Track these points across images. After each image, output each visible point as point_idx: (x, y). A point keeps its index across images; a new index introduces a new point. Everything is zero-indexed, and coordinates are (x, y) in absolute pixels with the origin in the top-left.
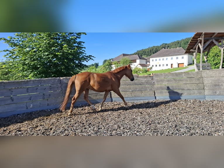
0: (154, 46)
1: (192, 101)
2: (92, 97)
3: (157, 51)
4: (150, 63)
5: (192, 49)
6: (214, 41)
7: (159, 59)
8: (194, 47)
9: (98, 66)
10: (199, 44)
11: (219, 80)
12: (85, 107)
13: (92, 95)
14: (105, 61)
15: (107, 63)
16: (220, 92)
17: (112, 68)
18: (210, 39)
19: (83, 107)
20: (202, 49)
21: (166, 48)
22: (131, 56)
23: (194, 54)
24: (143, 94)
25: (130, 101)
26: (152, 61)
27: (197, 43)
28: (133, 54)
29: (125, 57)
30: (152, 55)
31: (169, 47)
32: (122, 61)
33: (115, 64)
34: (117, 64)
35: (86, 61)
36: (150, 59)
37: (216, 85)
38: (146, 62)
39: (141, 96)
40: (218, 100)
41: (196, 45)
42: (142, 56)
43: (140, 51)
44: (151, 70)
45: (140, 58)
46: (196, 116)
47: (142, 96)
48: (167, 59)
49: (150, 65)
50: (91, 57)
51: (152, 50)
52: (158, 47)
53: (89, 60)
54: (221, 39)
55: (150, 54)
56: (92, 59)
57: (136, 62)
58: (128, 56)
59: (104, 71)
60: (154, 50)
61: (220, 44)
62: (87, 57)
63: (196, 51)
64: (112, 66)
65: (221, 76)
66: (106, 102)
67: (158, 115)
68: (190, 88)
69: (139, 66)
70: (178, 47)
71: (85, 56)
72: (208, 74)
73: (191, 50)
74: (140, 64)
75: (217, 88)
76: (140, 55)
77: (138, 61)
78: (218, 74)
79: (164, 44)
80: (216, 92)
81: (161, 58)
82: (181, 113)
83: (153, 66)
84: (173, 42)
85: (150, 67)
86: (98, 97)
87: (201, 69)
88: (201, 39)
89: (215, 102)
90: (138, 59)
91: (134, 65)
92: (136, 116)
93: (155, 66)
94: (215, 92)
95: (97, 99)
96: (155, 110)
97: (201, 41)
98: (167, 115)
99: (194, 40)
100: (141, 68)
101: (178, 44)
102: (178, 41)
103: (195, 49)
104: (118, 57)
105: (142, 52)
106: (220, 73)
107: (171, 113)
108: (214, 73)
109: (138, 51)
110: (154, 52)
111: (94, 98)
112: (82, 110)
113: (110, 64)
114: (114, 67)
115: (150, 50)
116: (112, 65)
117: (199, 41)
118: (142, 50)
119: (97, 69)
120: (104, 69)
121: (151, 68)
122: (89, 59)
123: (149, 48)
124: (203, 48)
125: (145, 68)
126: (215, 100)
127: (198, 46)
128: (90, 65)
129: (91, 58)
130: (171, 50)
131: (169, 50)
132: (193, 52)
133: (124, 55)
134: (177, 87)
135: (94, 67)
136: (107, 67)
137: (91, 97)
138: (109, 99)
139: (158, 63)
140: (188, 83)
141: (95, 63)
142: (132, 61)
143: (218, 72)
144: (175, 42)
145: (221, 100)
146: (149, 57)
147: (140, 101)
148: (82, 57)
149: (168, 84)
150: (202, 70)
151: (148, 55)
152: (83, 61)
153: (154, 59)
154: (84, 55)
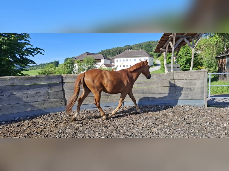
0: (118, 47)
1: (163, 106)
2: (37, 106)
3: (121, 52)
4: (114, 63)
5: (162, 47)
6: (185, 40)
7: (123, 60)
8: (164, 45)
9: (59, 64)
10: (170, 42)
11: (191, 83)
12: (24, 121)
13: (37, 103)
14: (67, 59)
15: (68, 61)
16: (192, 96)
17: (74, 67)
18: (181, 38)
19: (20, 121)
20: (173, 48)
21: (130, 49)
22: (96, 55)
23: (164, 53)
24: (108, 100)
25: (92, 109)
26: (116, 61)
27: (168, 41)
28: (98, 54)
29: (89, 56)
30: (116, 56)
31: (132, 48)
32: (85, 60)
33: (78, 62)
34: (80, 62)
35: (32, 55)
36: (115, 59)
37: (188, 89)
38: (111, 62)
39: (106, 102)
40: (190, 105)
41: (166, 44)
42: (106, 56)
43: (104, 51)
44: (115, 70)
45: (105, 58)
46: (174, 128)
47: (108, 102)
48: (130, 60)
49: (114, 66)
50: (39, 50)
51: (116, 51)
52: (122, 48)
53: (36, 55)
54: (193, 38)
55: (114, 55)
56: (41, 53)
57: (100, 62)
58: (92, 56)
59: (64, 69)
60: (118, 51)
61: (191, 43)
62: (34, 49)
63: (167, 50)
64: (75, 65)
65: (193, 78)
66: (59, 112)
67: (128, 129)
68: (161, 92)
69: (104, 65)
70: (140, 49)
71: (31, 48)
72: (179, 76)
73: (161, 49)
74: (105, 64)
75: (189, 92)
76: (104, 55)
77: (103, 61)
78: (190, 76)
79: (127, 45)
80: (188, 97)
81: (125, 59)
82: (156, 124)
83: (117, 66)
84: (136, 44)
85: (114, 67)
86: (46, 106)
87: (172, 71)
88: (173, 37)
89: (187, 107)
90: (102, 59)
91: (99, 65)
92: (99, 134)
93: (120, 66)
94: (187, 95)
95: (45, 108)
96: (124, 121)
97: (172, 38)
98: (140, 128)
99: (165, 38)
100: (106, 68)
101: (140, 46)
102: (140, 43)
103: (165, 48)
104: (82, 55)
105: (107, 53)
106: (192, 76)
107: (144, 125)
108: (186, 76)
109: (102, 51)
110: (118, 52)
111: (40, 107)
112: (18, 126)
113: (72, 63)
114: (76, 66)
115: (114, 51)
116: (74, 63)
117: (170, 39)
118: (107, 50)
119: (57, 68)
120: (65, 68)
121: (116, 68)
122: (36, 52)
123: (113, 48)
124: (175, 47)
125: (110, 68)
126: (187, 106)
127: (168, 44)
128: (49, 63)
129: (39, 52)
130: (134, 52)
131: (132, 51)
132: (162, 52)
133: (88, 54)
134: (147, 90)
135: (53, 65)
136: (69, 65)
137: (34, 105)
138: (63, 107)
139: (123, 64)
140: (159, 85)
141: (55, 61)
142: (96, 60)
143: (190, 74)
144: (137, 44)
145: (193, 104)
146: (113, 57)
147: (105, 108)
148: (26, 50)
149: (137, 87)
150: (174, 71)
151: (112, 56)
152: (27, 55)
153: (119, 59)
154: (29, 46)
